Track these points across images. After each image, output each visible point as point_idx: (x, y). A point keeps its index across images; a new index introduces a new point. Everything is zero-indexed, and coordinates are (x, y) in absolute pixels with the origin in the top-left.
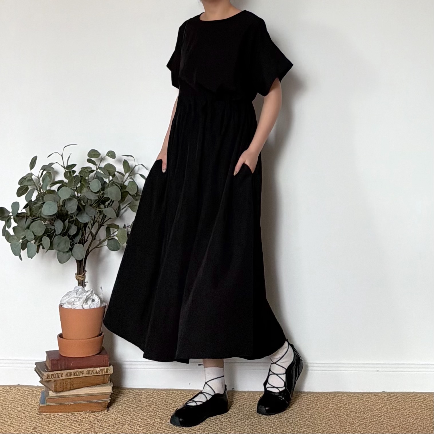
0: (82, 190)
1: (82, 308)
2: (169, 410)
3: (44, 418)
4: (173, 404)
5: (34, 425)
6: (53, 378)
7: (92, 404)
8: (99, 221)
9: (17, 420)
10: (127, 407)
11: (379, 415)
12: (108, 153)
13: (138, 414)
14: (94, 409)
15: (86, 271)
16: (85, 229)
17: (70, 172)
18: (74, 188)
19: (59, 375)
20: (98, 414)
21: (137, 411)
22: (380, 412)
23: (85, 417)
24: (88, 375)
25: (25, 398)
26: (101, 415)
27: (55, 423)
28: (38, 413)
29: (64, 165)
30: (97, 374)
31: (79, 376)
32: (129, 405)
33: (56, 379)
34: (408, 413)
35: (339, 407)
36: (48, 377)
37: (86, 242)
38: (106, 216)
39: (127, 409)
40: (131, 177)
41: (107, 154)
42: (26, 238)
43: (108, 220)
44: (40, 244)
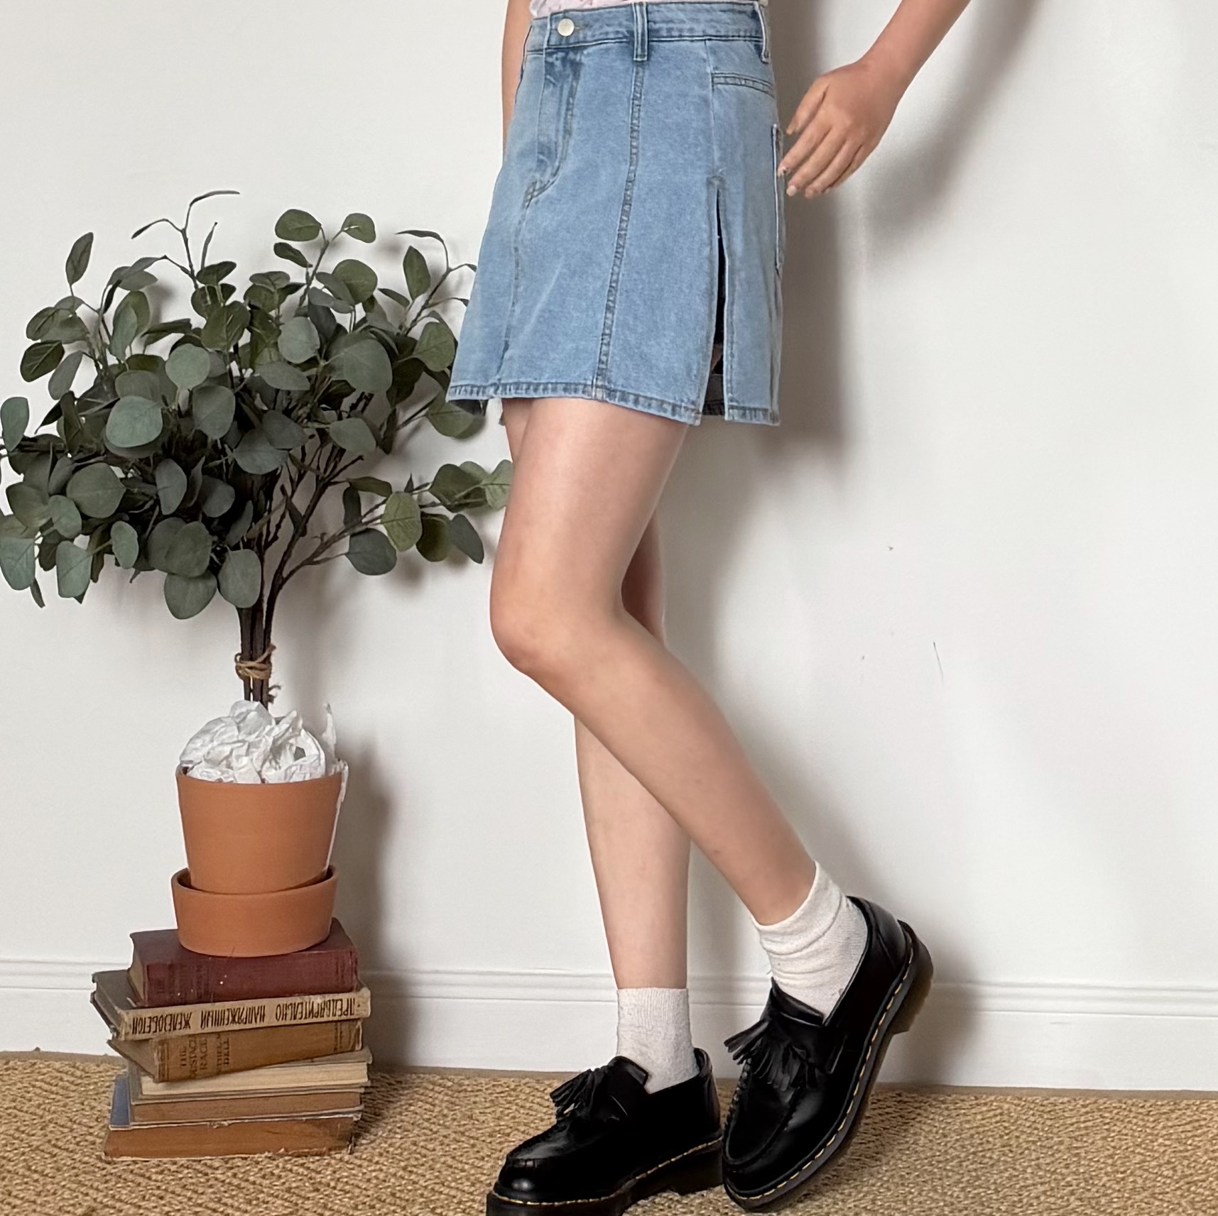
0: (258, 355)
1: (259, 782)
3: (123, 1176)
5: (88, 1198)
6: (156, 1031)
7: (296, 1128)
8: (318, 468)
9: (26, 1180)
10: (424, 1138)
12: (347, 224)
13: (461, 1162)
14: (305, 1146)
15: (274, 648)
16: (269, 497)
17: (212, 291)
18: (228, 349)
19: (179, 1021)
20: (317, 1163)
23: (272, 1174)
24: (281, 1022)
25: (59, 1101)
26: (328, 1164)
27: (163, 1194)
28: (103, 1157)
29: (191, 266)
30: (315, 1020)
31: (248, 1026)
32: (431, 1130)
33: (168, 1035)
36: (139, 1029)
37: (274, 544)
38: (342, 451)
39: (422, 1147)
40: (432, 309)
41: (343, 226)
42: (55, 527)
43: (353, 462)
44: (104, 548)
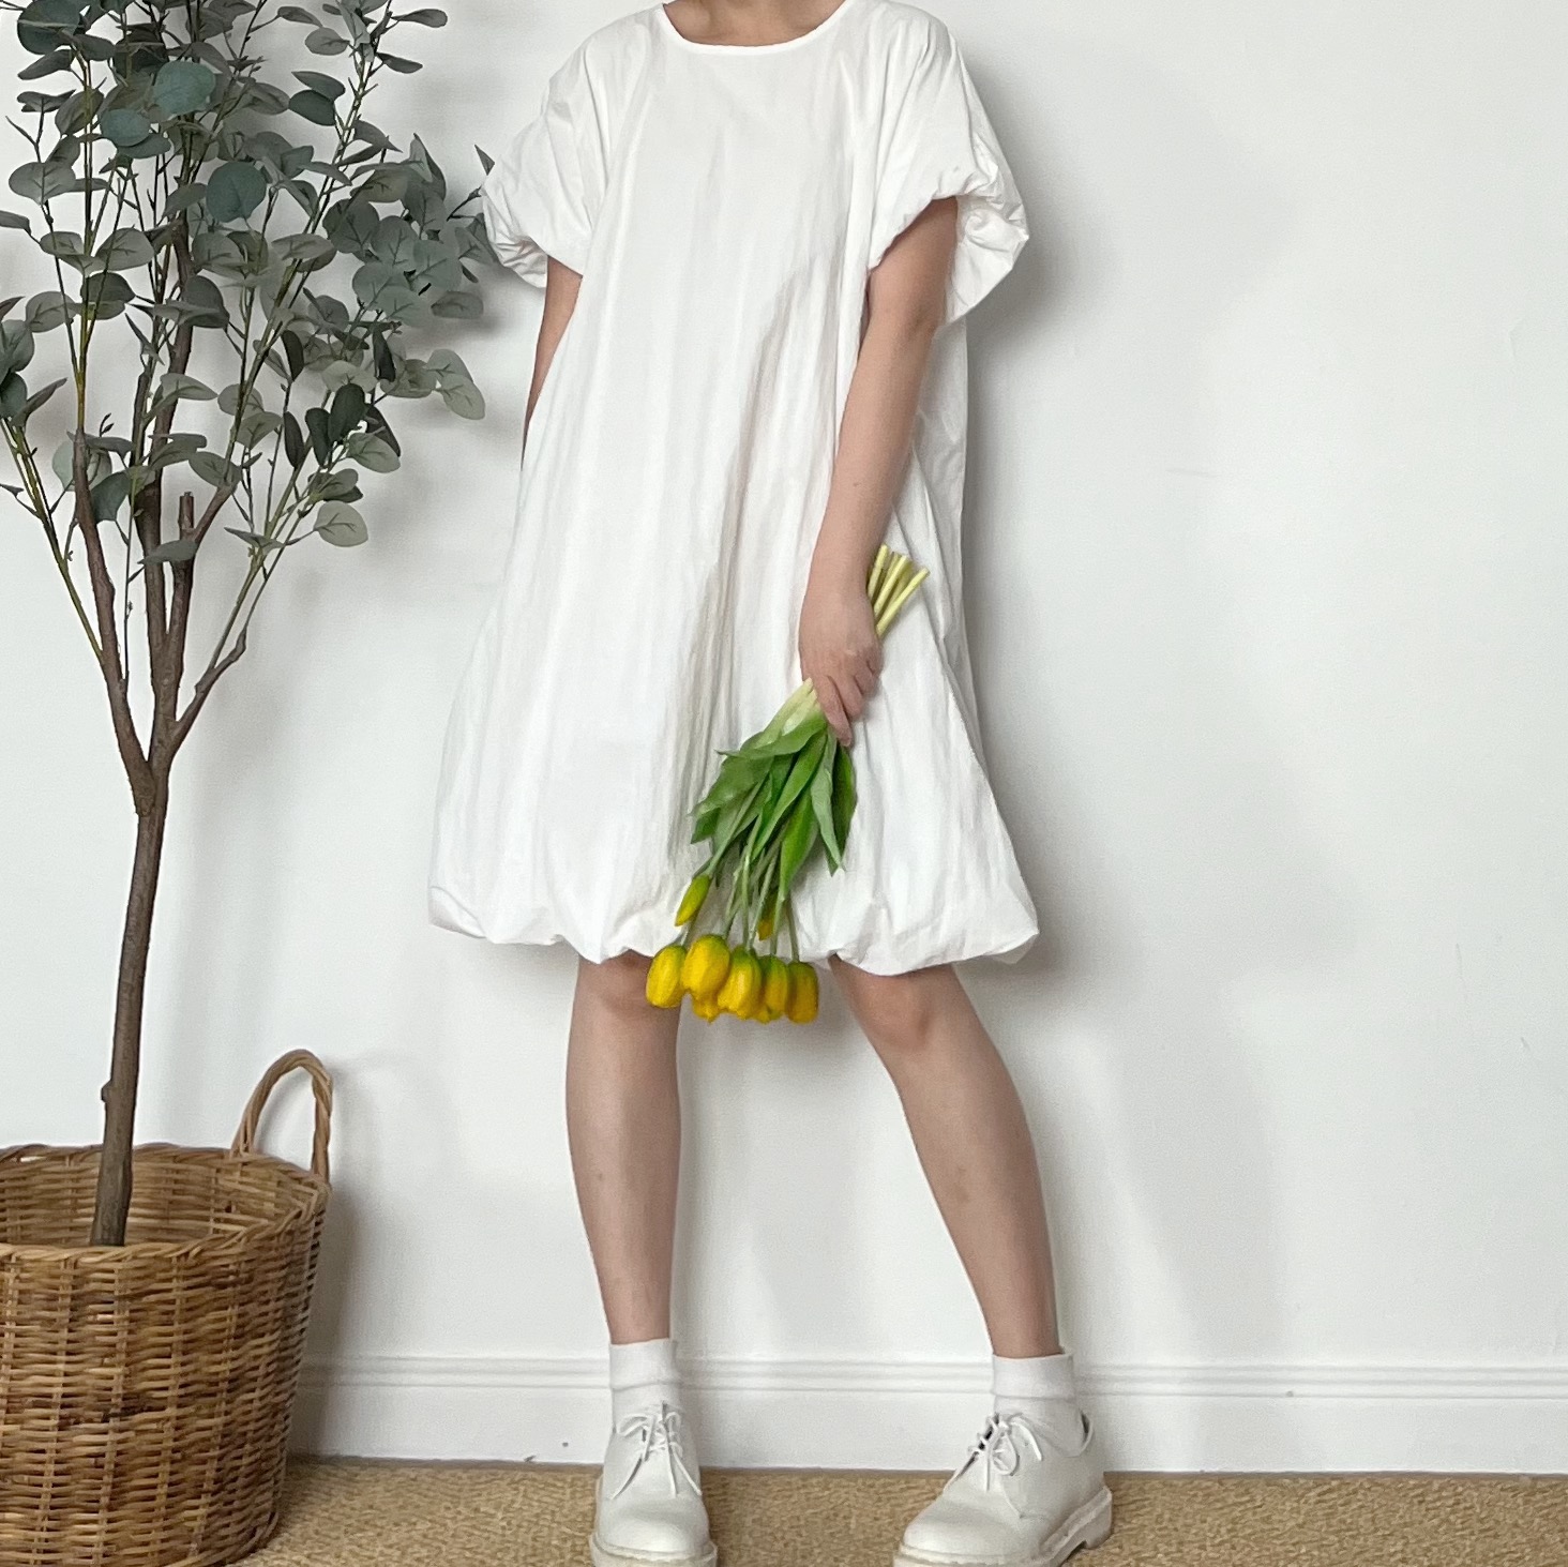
2: (488, 1538)
4: (500, 1515)
11: (1292, 1555)
21: (364, 1541)
22: (1294, 1545)
34: (1399, 1547)
35: (1133, 1526)
